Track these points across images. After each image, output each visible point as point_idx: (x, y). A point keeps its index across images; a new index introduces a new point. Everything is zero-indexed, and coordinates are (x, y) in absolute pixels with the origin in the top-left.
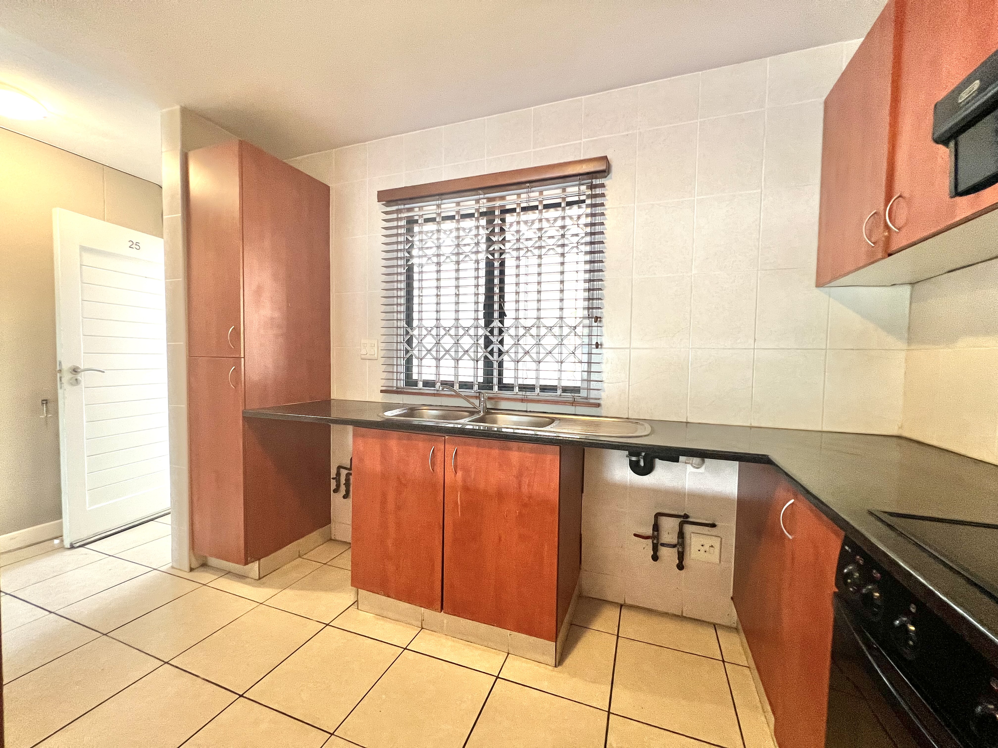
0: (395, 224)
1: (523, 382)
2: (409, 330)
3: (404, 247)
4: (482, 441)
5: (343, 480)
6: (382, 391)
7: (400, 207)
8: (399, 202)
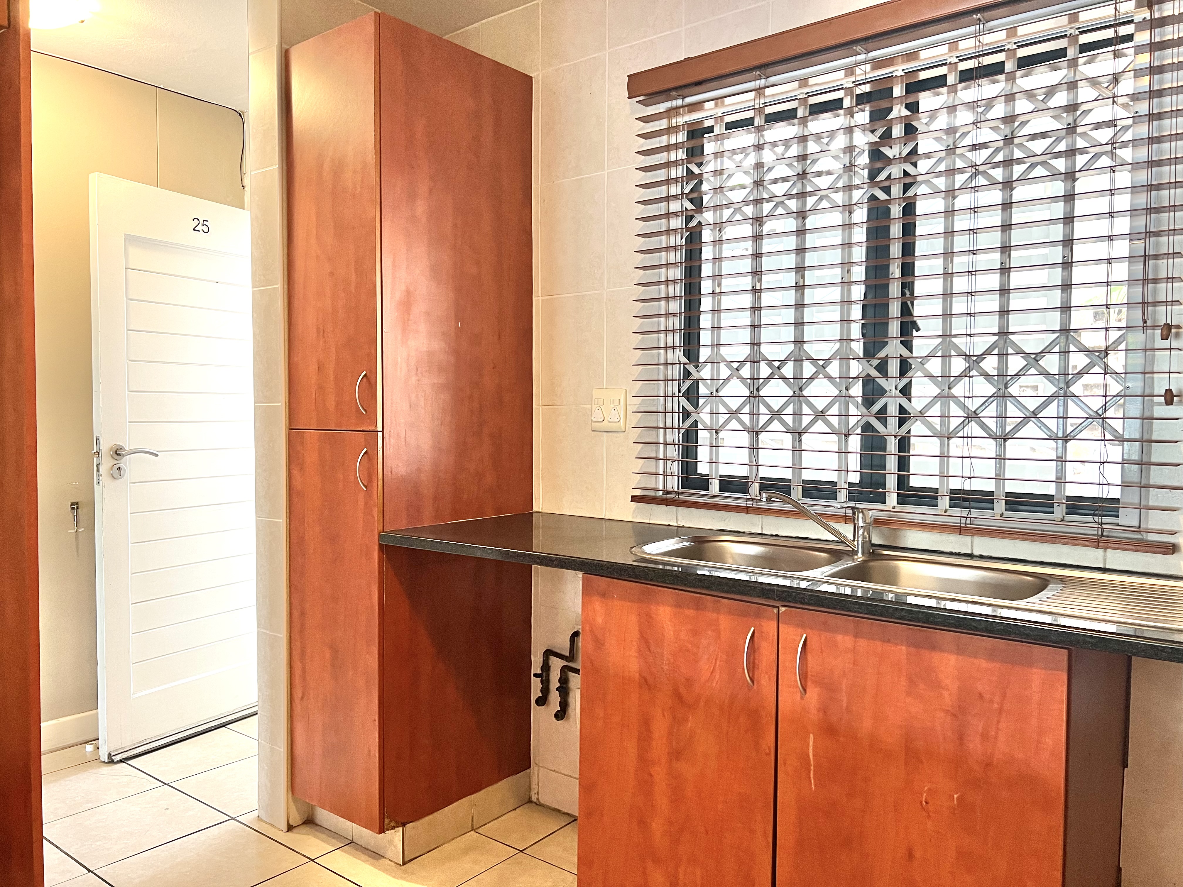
0: (663, 141)
1: (963, 485)
2: (691, 368)
3: (682, 188)
4: (866, 624)
5: (555, 683)
6: (634, 499)
7: (674, 103)
8: (674, 93)
